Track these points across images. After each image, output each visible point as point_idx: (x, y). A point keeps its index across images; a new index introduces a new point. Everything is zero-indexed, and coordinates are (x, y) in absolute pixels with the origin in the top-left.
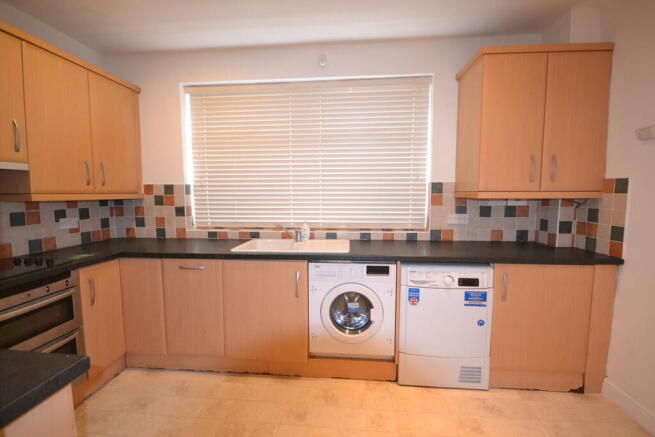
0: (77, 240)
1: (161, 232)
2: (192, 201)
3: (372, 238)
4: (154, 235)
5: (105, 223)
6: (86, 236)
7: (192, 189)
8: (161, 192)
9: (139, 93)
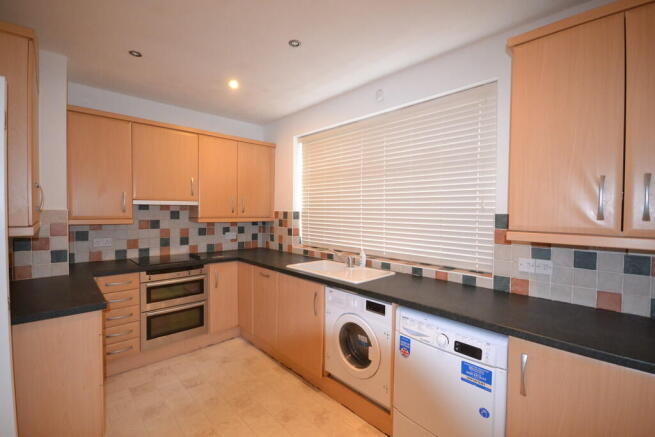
0: (235, 246)
1: (281, 246)
2: (300, 224)
3: (424, 274)
4: (277, 249)
5: (255, 237)
6: (241, 244)
7: (301, 215)
8: (281, 217)
9: (274, 147)
